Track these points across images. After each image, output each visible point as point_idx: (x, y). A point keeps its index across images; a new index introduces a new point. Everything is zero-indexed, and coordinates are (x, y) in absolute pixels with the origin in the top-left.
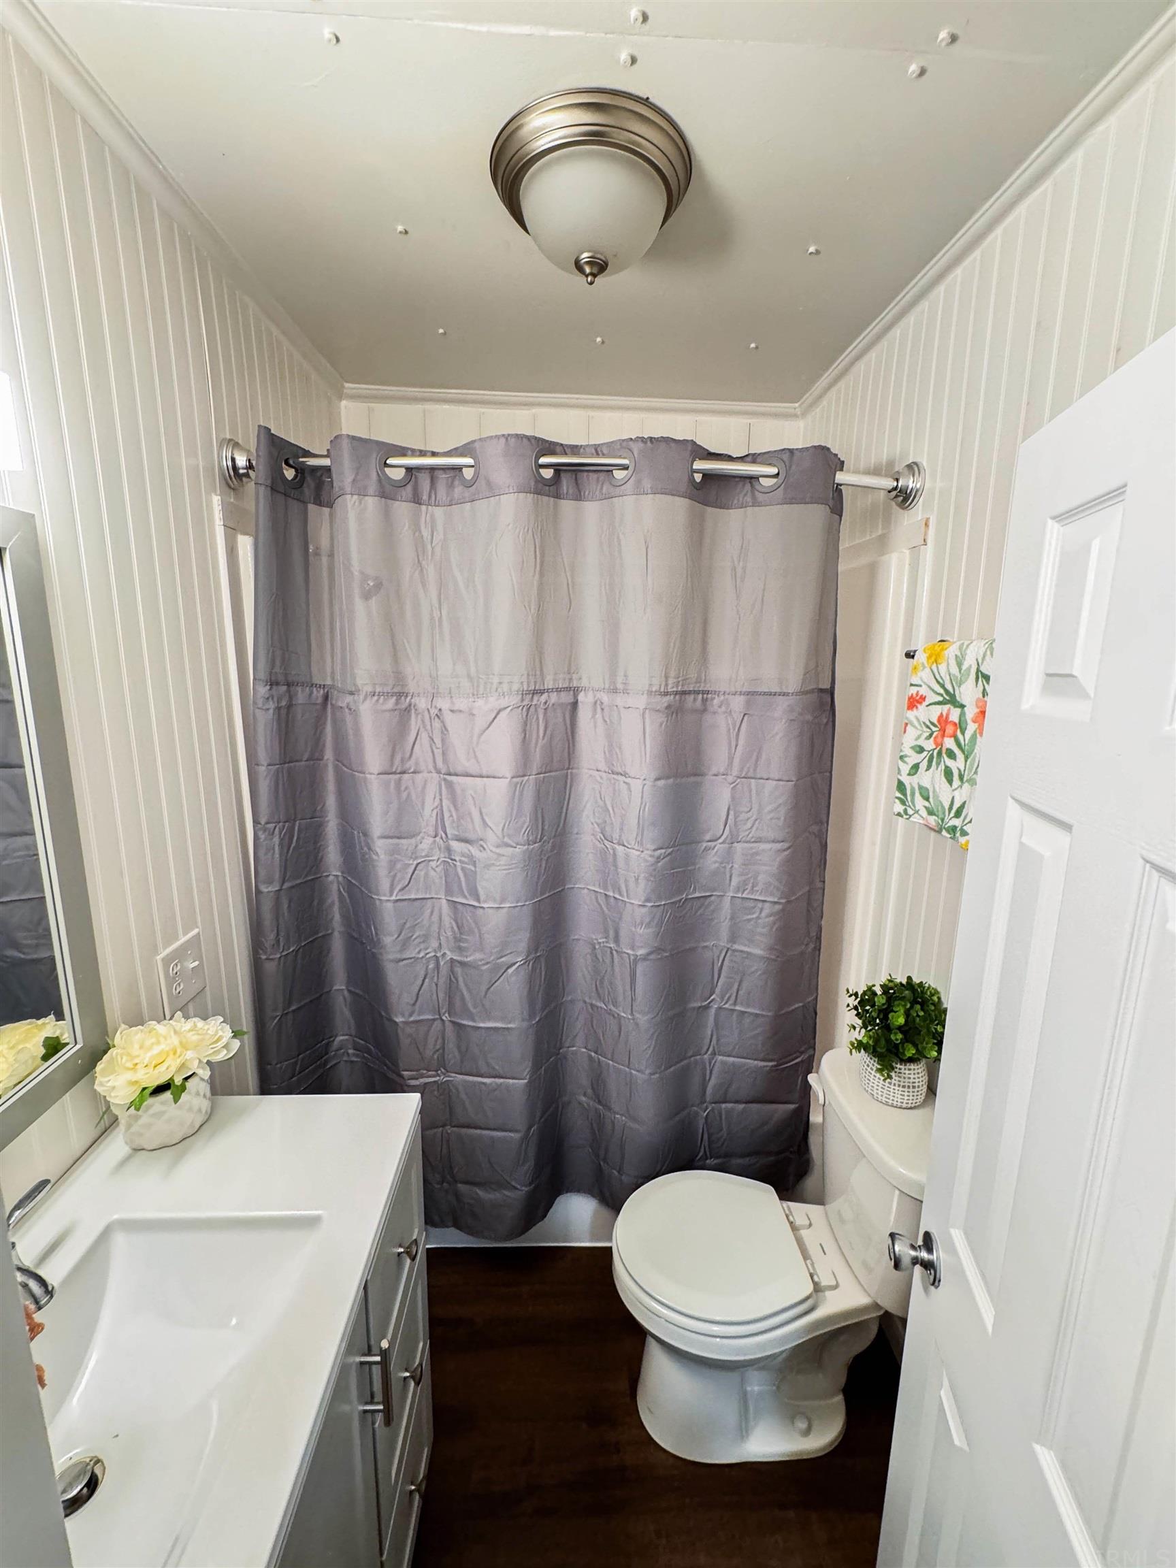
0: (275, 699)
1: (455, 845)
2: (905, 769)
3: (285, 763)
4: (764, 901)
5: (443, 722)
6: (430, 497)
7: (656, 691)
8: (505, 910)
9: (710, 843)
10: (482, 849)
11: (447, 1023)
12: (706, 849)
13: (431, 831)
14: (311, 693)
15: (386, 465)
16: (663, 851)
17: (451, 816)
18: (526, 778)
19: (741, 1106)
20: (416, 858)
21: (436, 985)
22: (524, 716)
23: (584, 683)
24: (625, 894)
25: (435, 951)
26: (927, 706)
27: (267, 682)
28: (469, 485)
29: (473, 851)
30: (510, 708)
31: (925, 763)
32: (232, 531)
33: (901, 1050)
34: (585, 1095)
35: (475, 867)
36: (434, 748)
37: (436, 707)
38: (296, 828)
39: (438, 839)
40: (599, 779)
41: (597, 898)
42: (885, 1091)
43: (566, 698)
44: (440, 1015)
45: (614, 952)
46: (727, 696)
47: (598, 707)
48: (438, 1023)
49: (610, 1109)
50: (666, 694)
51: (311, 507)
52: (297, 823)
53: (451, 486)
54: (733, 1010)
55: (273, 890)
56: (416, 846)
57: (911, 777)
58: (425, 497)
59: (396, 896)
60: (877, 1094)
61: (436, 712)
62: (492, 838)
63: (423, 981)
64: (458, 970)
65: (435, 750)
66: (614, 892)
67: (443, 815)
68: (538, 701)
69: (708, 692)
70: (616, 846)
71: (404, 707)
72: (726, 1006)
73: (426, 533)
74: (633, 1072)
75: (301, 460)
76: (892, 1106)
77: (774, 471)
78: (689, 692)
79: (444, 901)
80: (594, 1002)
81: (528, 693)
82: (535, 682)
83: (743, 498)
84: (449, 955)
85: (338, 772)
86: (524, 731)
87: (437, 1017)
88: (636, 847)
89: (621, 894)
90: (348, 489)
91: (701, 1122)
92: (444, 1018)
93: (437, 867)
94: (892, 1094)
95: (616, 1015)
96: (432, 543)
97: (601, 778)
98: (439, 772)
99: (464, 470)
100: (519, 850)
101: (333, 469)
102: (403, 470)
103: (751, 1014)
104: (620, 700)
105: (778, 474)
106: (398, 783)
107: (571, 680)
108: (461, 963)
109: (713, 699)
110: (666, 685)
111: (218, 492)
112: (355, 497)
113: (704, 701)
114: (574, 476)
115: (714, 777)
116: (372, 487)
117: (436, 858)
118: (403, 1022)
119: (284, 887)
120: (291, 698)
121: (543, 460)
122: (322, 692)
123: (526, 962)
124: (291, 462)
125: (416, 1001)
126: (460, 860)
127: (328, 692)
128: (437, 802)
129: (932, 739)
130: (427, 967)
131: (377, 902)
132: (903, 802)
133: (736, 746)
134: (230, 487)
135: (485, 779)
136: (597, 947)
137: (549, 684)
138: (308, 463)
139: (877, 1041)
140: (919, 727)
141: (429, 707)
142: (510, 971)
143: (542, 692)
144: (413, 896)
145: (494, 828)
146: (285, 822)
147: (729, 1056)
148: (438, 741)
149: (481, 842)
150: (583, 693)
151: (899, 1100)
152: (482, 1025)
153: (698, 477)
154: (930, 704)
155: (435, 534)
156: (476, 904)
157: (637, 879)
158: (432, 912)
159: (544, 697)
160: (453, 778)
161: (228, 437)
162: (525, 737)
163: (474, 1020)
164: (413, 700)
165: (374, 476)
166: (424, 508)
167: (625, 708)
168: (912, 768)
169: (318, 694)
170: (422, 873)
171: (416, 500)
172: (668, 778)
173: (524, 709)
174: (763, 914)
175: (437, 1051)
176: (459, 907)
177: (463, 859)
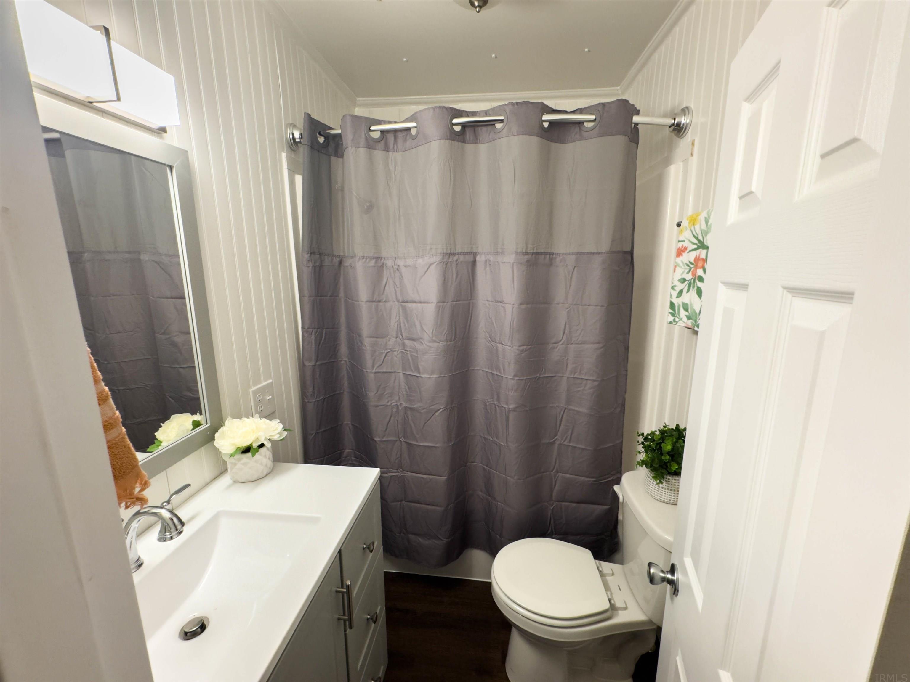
0: (313, 261)
1: (407, 342)
2: (675, 293)
3: (318, 297)
4: (587, 379)
5: (400, 273)
6: (394, 148)
7: (520, 252)
8: (434, 379)
9: (554, 345)
10: (421, 343)
11: (403, 443)
12: (554, 348)
13: (395, 335)
14: (332, 259)
15: (370, 130)
16: (525, 347)
17: (405, 326)
18: (445, 303)
19: (575, 505)
20: (386, 349)
21: (397, 421)
22: (444, 268)
23: (480, 250)
24: (502, 371)
25: (396, 402)
26: (688, 253)
27: (309, 252)
28: (414, 138)
29: (416, 345)
30: (436, 263)
31: (686, 288)
32: (292, 172)
33: (669, 467)
34: (481, 491)
35: (417, 354)
36: (396, 288)
37: (396, 265)
38: (324, 333)
39: (398, 339)
40: (488, 305)
41: (487, 375)
42: (659, 493)
43: (470, 258)
44: (399, 438)
45: (497, 407)
46: (564, 256)
47: (488, 264)
48: (398, 442)
49: (494, 499)
50: (526, 254)
51: (333, 158)
52: (324, 330)
53: (405, 140)
54: (569, 446)
55: (312, 364)
56: (386, 343)
57: (678, 299)
58: (391, 147)
59: (376, 370)
60: (654, 494)
61: (397, 267)
62: (426, 337)
63: (390, 419)
64: (409, 413)
65: (397, 289)
66: (496, 371)
67: (401, 326)
68: (452, 259)
69: (553, 254)
70: (498, 345)
71: (380, 265)
72: (564, 443)
73: (392, 168)
74: (508, 477)
75: (328, 131)
76: (664, 502)
77: (593, 117)
78: (541, 254)
79: (401, 375)
80: (486, 436)
81: (446, 254)
82: (451, 249)
83: (574, 136)
84: (404, 404)
85: (346, 302)
86: (444, 276)
87: (398, 439)
88: (509, 344)
89: (500, 373)
90: (350, 145)
91: (550, 513)
92: (401, 440)
93: (397, 355)
94: (664, 495)
95: (498, 444)
96: (395, 173)
97: (489, 305)
98: (398, 301)
99: (412, 130)
100: (441, 344)
101: (342, 134)
102: (379, 133)
103: (579, 448)
104: (499, 258)
105: (595, 119)
106: (377, 307)
107: (472, 248)
108: (410, 408)
109: (556, 258)
110: (527, 248)
111: (285, 152)
112: (354, 148)
113: (551, 260)
114: (473, 129)
115: (557, 305)
116: (362, 142)
117: (397, 350)
118: (379, 441)
119: (317, 364)
120: (321, 262)
121: (455, 121)
122: (338, 259)
123: (446, 409)
124: (322, 133)
125: (386, 429)
126: (410, 351)
127: (341, 259)
128: (398, 318)
129: (691, 273)
130: (392, 410)
131: (365, 372)
132: (673, 315)
133: (570, 286)
134: (291, 149)
135: (423, 304)
136: (487, 404)
137: (459, 250)
138: (331, 133)
139: (653, 460)
140: (683, 267)
141: (393, 265)
142: (437, 414)
143: (454, 254)
144: (384, 371)
145: (427, 331)
146: (318, 328)
147: (566, 473)
148: (398, 283)
149: (421, 340)
150: (479, 255)
151: (669, 499)
152: (421, 444)
153: (546, 125)
154: (690, 251)
155: (396, 168)
156: (418, 375)
157: (509, 363)
158: (395, 380)
159: (456, 258)
160: (406, 304)
161: (291, 122)
162: (445, 280)
163: (417, 441)
164: (385, 262)
165: (363, 136)
166: (390, 153)
167: (502, 263)
168: (678, 293)
169: (336, 261)
170: (389, 358)
171: (387, 149)
172: (527, 304)
173: (445, 263)
174: (587, 387)
175: (398, 458)
176: (409, 377)
177: (411, 350)
